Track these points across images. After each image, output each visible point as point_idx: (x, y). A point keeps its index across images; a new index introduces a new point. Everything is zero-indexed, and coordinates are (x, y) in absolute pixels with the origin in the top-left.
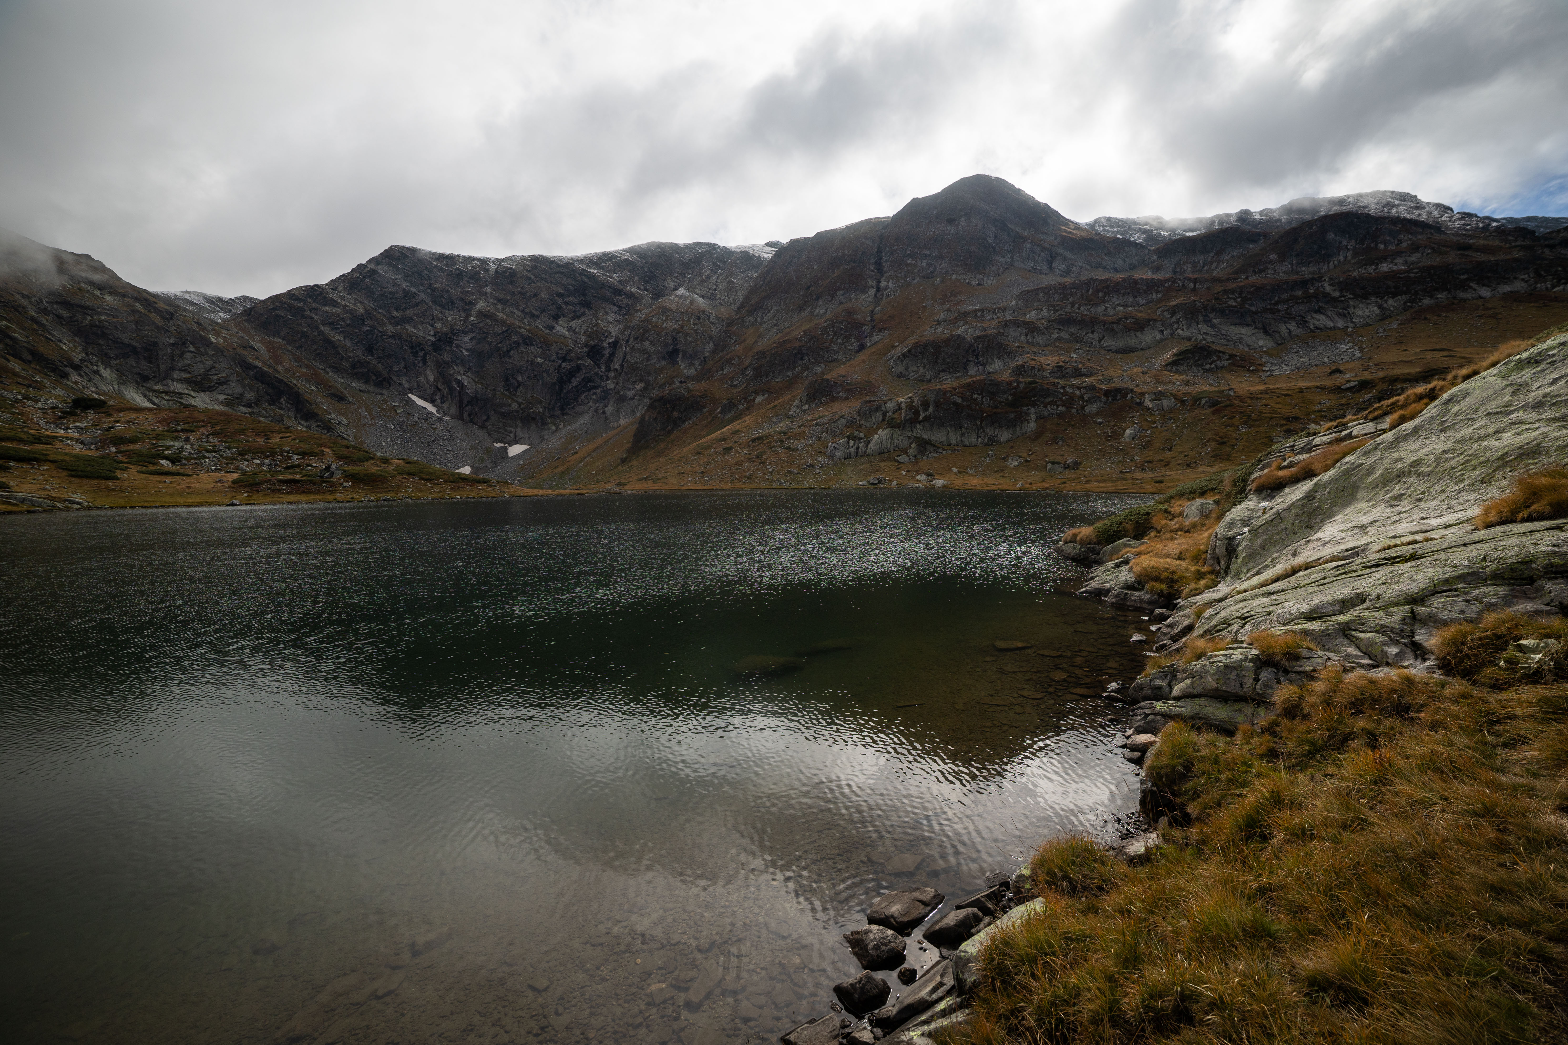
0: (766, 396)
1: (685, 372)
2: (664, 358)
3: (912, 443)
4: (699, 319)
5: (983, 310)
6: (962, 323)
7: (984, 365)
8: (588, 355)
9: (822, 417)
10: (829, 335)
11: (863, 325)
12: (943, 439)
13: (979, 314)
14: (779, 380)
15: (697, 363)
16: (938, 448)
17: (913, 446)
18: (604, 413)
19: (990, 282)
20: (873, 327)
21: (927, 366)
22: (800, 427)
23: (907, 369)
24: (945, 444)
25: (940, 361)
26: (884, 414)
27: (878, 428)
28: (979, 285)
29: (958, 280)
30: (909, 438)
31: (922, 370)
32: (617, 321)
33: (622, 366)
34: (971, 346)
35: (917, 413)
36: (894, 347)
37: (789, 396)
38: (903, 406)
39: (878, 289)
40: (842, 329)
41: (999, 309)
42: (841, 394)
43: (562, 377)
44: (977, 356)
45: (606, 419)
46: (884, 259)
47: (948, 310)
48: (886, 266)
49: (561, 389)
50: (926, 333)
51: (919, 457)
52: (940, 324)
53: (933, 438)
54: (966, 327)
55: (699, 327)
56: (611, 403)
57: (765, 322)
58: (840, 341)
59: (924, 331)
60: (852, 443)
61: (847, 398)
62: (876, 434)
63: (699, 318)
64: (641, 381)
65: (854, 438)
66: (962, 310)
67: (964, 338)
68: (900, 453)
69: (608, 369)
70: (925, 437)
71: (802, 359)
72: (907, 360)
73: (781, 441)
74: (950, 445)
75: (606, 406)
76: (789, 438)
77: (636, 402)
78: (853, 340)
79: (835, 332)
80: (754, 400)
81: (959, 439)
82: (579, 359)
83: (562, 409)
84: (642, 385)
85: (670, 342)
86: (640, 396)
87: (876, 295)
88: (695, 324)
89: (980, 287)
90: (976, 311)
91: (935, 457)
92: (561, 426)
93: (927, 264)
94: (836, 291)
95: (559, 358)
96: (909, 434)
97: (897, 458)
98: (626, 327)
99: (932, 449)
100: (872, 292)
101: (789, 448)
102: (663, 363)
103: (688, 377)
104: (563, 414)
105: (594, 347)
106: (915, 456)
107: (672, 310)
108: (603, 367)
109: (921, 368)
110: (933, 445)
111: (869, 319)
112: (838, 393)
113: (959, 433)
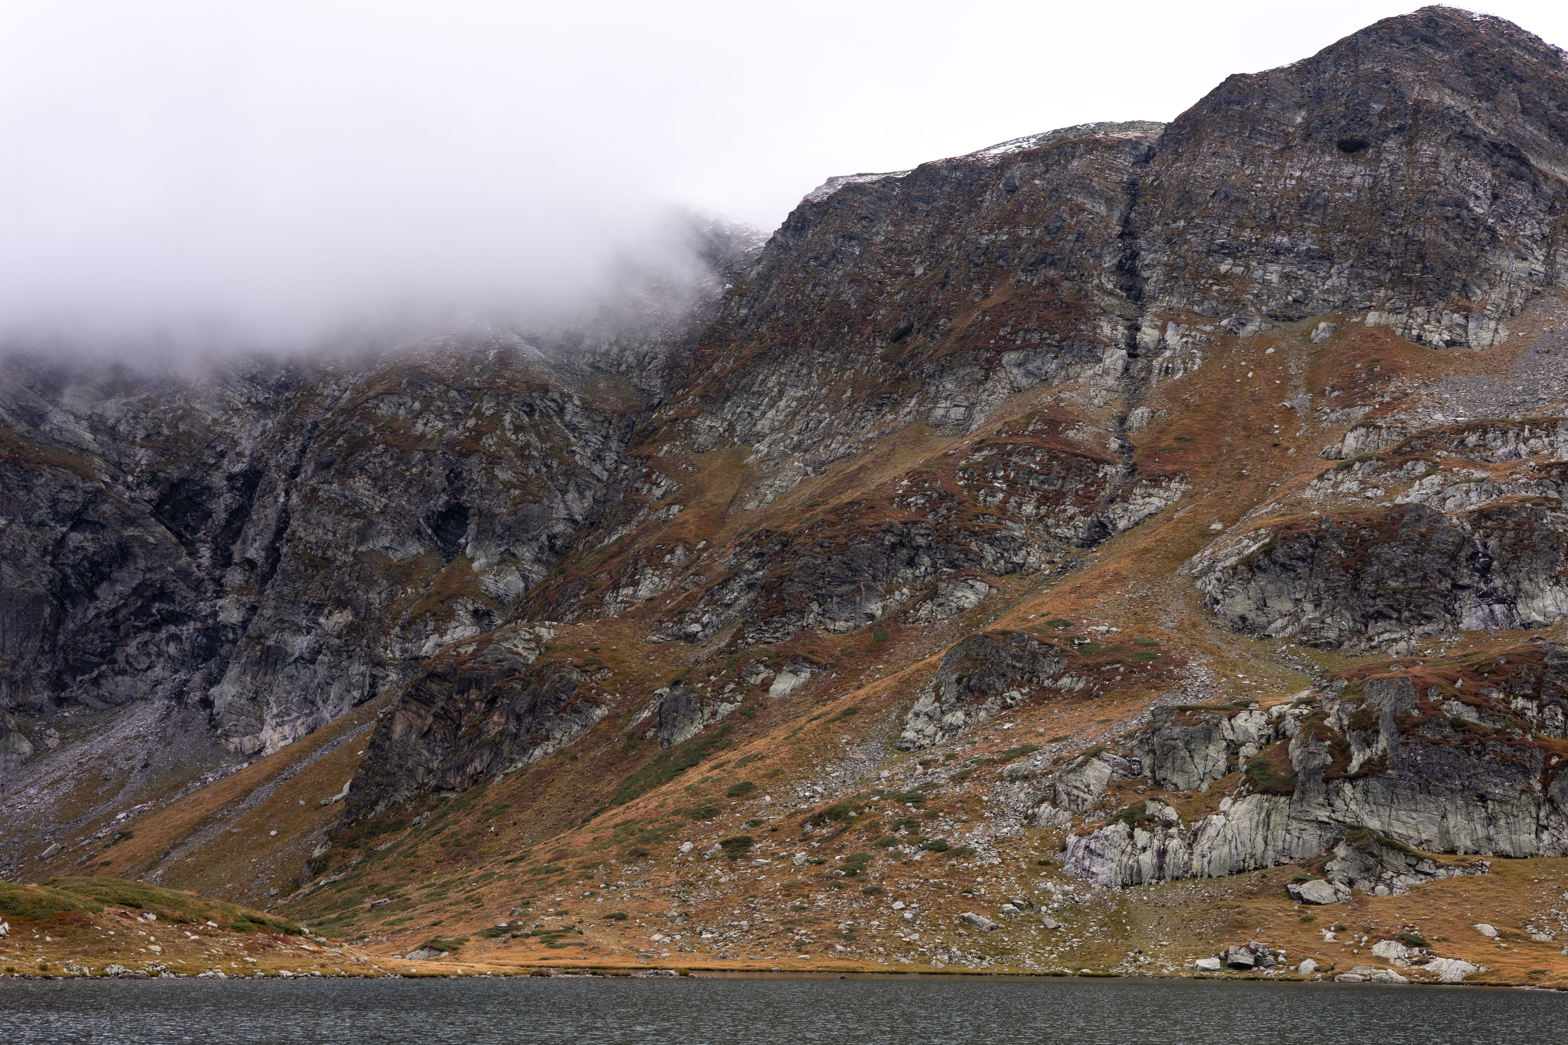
0: (805, 675)
1: (488, 581)
2: (418, 533)
3: (1336, 842)
4: (530, 413)
5: (1482, 427)
6: (1421, 468)
7: (1510, 602)
8: (157, 512)
9: (1025, 751)
10: (993, 492)
11: (1100, 462)
12: (1429, 832)
13: (1472, 439)
14: (840, 625)
15: (526, 553)
16: (1420, 859)
17: (1341, 851)
18: (206, 703)
19: (1486, 337)
20: (1132, 470)
21: (1327, 600)
22: (959, 779)
23: (1262, 605)
24: (1436, 845)
25: (1368, 586)
26: (1233, 748)
27: (1217, 793)
28: (1450, 344)
29: (1386, 329)
30: (1322, 824)
31: (1310, 612)
32: (258, 406)
33: (273, 553)
34: (1466, 540)
35: (1342, 751)
36: (1207, 536)
37: (890, 681)
38: (1290, 725)
39: (1133, 349)
40: (1031, 472)
41: (1535, 424)
42: (1065, 681)
43: (65, 578)
44: (1485, 572)
45: (213, 723)
46: (1148, 257)
47: (1368, 424)
48: (1153, 279)
49: (59, 620)
50: (1308, 493)
51: (1364, 886)
52: (1348, 467)
53: (1398, 829)
54: (1436, 479)
55: (534, 439)
56: (233, 672)
57: (760, 437)
58: (1029, 509)
59: (1303, 487)
60: (1141, 836)
61: (1087, 695)
62: (1214, 810)
63: (531, 410)
64: (341, 605)
65: (1149, 822)
66: (1414, 426)
67: (1438, 518)
68: (1301, 873)
69: (223, 559)
70: (1374, 824)
71: (911, 563)
72: (1262, 580)
73: (911, 824)
74: (1452, 851)
75: (213, 680)
76: (932, 816)
77: (322, 671)
78: (1071, 510)
79: (1012, 484)
80: (766, 685)
81: (1481, 832)
82: (129, 521)
83: (57, 683)
84: (341, 618)
85: (439, 482)
86: (337, 652)
87: (1126, 369)
88: (518, 429)
89: (1457, 352)
90: (1459, 430)
91: (1412, 888)
92: (53, 743)
93: (1286, 277)
94: (999, 351)
95: (60, 519)
96: (1323, 814)
97: (1294, 888)
98: (287, 429)
99: (1400, 861)
100: (1115, 358)
101: (940, 847)
102: (414, 548)
103: (498, 601)
104: (60, 702)
105: (175, 486)
106: (1351, 883)
107: (441, 381)
108: (205, 553)
109: (1308, 607)
110: (1403, 850)
111: (1114, 444)
112: (1056, 678)
113: (1479, 813)
